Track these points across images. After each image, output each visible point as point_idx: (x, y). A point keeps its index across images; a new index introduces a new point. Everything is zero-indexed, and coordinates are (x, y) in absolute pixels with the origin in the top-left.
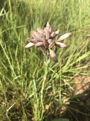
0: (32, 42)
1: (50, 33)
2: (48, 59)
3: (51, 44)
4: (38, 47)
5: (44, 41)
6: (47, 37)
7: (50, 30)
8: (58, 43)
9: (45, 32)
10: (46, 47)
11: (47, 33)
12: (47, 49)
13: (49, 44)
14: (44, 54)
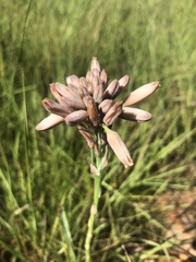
0: (56, 111)
1: (105, 86)
2: (101, 156)
3: (111, 111)
4: (73, 123)
6: (98, 96)
7: (104, 77)
8: (127, 110)
9: (88, 83)
10: (94, 124)
11: (95, 84)
12: (99, 130)
13: (103, 115)
14: (90, 144)
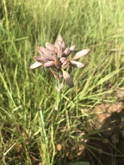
0: (39, 61)
1: (63, 50)
2: (61, 82)
3: (65, 63)
4: (47, 67)
5: (55, 60)
6: (60, 55)
7: (63, 46)
8: (73, 62)
9: (56, 48)
10: (58, 67)
11: (59, 49)
12: (60, 70)
13: (62, 64)
14: (55, 77)
